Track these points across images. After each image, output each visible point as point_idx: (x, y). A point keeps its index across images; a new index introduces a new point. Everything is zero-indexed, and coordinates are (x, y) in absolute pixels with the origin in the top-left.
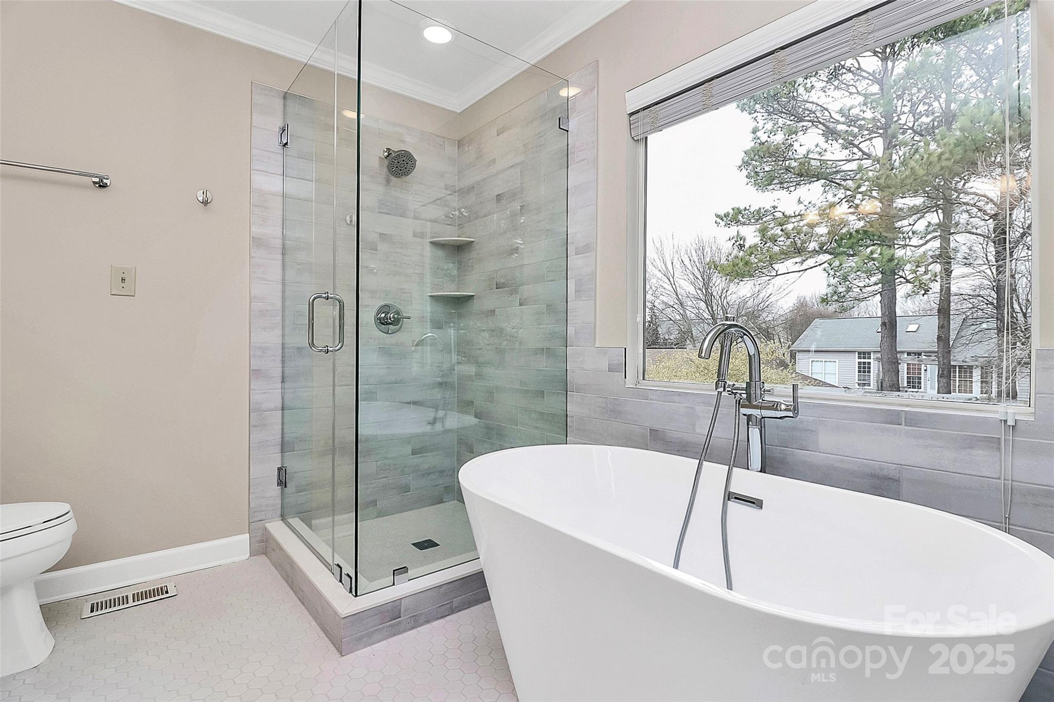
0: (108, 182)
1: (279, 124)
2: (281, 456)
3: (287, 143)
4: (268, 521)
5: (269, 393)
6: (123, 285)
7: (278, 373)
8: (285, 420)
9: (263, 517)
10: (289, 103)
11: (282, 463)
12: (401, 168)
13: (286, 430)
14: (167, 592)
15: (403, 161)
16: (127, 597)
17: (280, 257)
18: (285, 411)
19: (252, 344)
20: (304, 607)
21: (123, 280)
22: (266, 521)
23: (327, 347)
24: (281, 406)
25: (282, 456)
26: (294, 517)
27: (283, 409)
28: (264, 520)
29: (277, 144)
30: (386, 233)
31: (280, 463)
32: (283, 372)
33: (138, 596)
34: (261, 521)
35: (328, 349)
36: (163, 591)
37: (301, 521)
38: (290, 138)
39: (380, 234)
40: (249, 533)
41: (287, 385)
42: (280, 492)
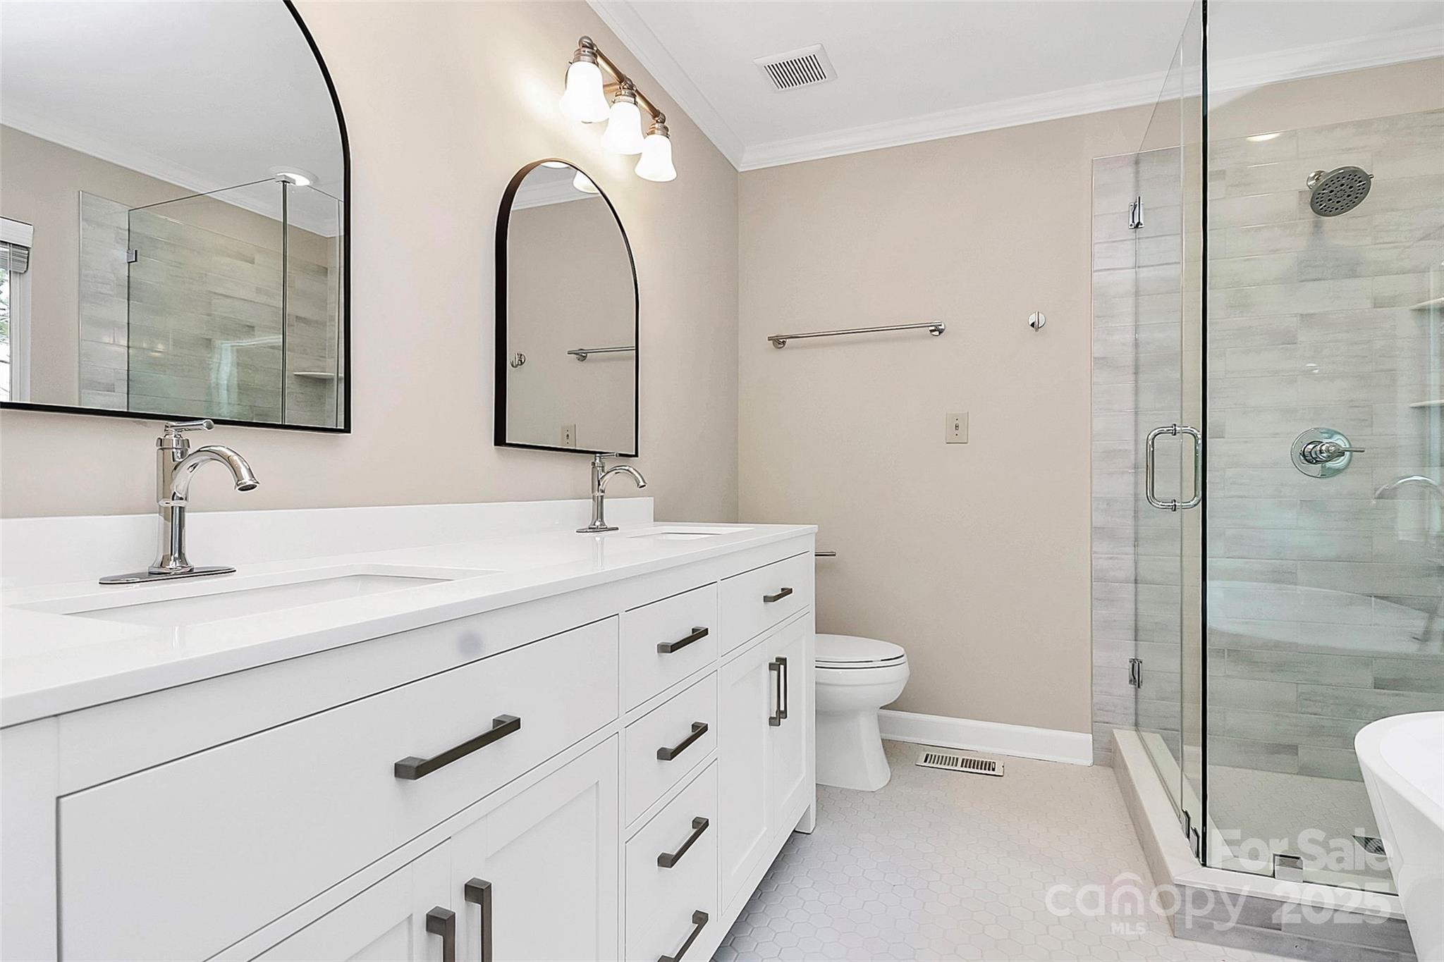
0: (942, 327)
1: (1130, 200)
2: (1134, 645)
3: (1139, 223)
4: (1118, 726)
5: (1117, 558)
6: (957, 432)
7: (1129, 531)
8: (1140, 598)
9: (1111, 720)
10: (1143, 167)
11: (1136, 654)
12: (1339, 199)
13: (1141, 611)
14: (994, 770)
15: (1342, 185)
16: (957, 759)
17: (1132, 377)
18: (1140, 585)
19: (1093, 495)
20: (1142, 853)
21: (957, 427)
22: (1115, 725)
23: (1175, 501)
24: (1133, 578)
25: (1136, 645)
26: (1154, 732)
27: (1136, 582)
28: (1111, 723)
29: (1127, 227)
30: (1312, 311)
31: (1133, 653)
32: (1136, 533)
33: (966, 763)
34: (1107, 723)
35: (1175, 505)
36: (990, 766)
37: (1162, 741)
38: (1144, 214)
39: (1302, 315)
40: (1092, 734)
41: (1141, 550)
42: (1133, 693)
